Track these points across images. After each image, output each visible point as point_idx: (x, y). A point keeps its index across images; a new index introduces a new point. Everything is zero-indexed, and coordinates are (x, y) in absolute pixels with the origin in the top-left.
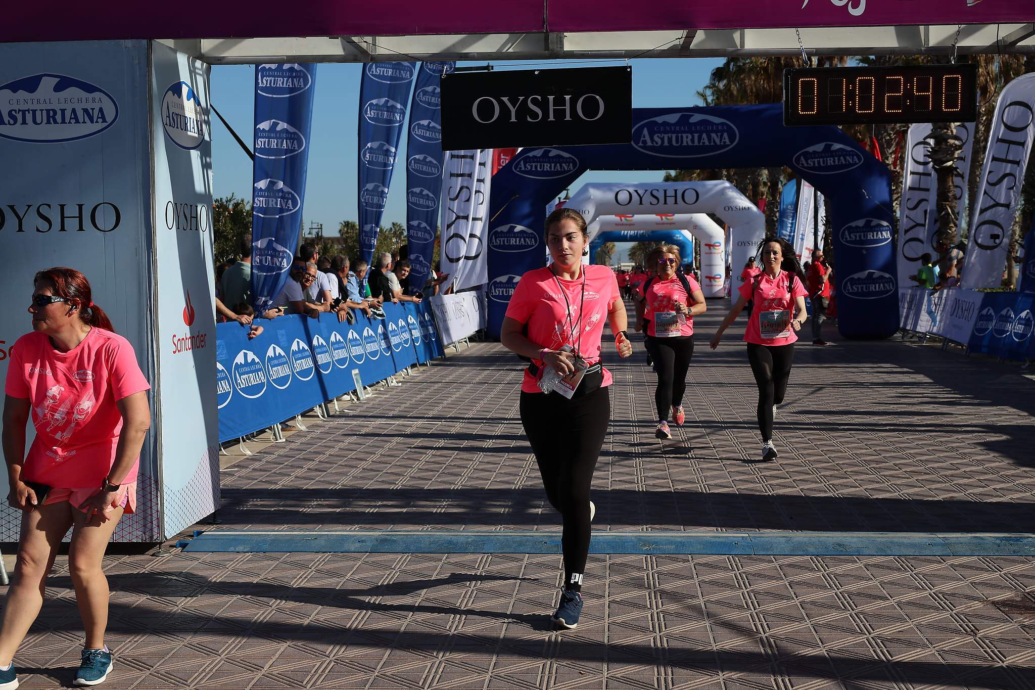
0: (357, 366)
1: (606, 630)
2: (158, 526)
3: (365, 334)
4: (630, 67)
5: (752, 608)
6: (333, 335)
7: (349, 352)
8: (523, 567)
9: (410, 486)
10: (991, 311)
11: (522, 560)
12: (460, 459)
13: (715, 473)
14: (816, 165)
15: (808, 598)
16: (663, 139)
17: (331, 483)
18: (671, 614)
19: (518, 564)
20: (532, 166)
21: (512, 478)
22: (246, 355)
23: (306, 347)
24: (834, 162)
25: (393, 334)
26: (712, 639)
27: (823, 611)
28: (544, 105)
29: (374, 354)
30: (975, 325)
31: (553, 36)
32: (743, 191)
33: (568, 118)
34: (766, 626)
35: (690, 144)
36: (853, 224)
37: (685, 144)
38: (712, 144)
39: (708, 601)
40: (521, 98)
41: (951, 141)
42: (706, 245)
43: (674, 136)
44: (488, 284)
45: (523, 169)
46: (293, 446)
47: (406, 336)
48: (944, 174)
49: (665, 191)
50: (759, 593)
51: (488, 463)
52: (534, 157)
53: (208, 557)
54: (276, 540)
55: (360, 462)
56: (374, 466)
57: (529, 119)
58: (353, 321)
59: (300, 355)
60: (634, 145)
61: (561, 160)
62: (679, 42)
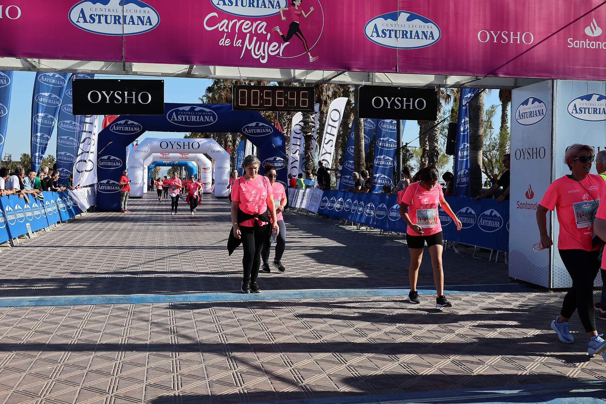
0: (29, 222)
1: (149, 334)
3: (33, 206)
4: (163, 80)
5: (216, 323)
7: (25, 215)
8: (111, 310)
9: (55, 277)
10: (327, 198)
11: (110, 307)
12: (81, 264)
13: (203, 267)
14: (252, 132)
15: (241, 318)
16: (182, 118)
17: (15, 276)
18: (179, 327)
19: (108, 309)
20: (119, 128)
24: (260, 131)
25: (48, 206)
27: (247, 322)
28: (122, 96)
29: (38, 216)
30: (320, 204)
31: (127, 64)
32: (220, 144)
33: (134, 102)
34: (222, 330)
35: (195, 120)
36: (269, 159)
37: (192, 120)
38: (205, 121)
39: (197, 321)
40: (112, 92)
41: (311, 124)
42: (203, 168)
43: (188, 117)
44: (97, 184)
45: (115, 129)
48: (308, 139)
49: (184, 143)
50: (220, 317)
51: (95, 265)
52: (121, 124)
55: (30, 266)
56: (37, 268)
57: (115, 102)
60: (169, 120)
61: (134, 126)
62: (186, 71)
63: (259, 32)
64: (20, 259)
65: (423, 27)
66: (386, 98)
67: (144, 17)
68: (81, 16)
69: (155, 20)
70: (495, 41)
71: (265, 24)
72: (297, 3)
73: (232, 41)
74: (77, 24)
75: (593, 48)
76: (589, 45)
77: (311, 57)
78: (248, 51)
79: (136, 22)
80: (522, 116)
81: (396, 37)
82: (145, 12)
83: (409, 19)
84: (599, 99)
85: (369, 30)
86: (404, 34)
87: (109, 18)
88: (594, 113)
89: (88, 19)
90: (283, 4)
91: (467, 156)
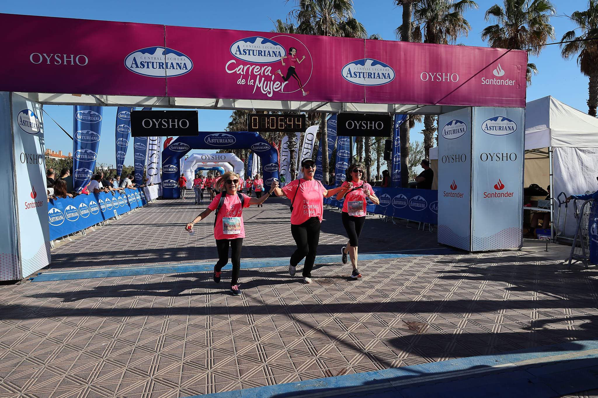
0: (116, 209)
2: (20, 274)
3: (119, 198)
4: (197, 111)
6: (107, 199)
8: (163, 279)
11: (162, 276)
14: (257, 149)
17: (99, 250)
18: (213, 294)
20: (175, 148)
21: (164, 245)
22: (70, 207)
23: (96, 203)
24: (262, 148)
26: (227, 304)
28: (168, 123)
29: (122, 205)
31: (171, 99)
33: (176, 127)
35: (222, 142)
36: (268, 165)
37: (220, 142)
38: (228, 142)
40: (160, 120)
41: (293, 143)
42: (228, 171)
43: (217, 140)
45: (172, 148)
46: (89, 237)
47: (135, 198)
48: (292, 152)
49: (216, 156)
52: (176, 145)
53: (41, 284)
54: (70, 275)
56: (116, 243)
57: (163, 127)
58: (114, 195)
59: (93, 206)
60: (206, 142)
61: (184, 146)
62: (214, 104)
63: (266, 74)
64: (106, 236)
65: (382, 70)
66: (356, 122)
67: (181, 63)
68: (134, 63)
69: (189, 65)
70: (433, 80)
71: (270, 68)
72: (294, 52)
73: (247, 81)
74: (131, 68)
75: (498, 84)
76: (496, 83)
77: (304, 92)
78: (258, 88)
79: (175, 68)
80: (447, 133)
81: (364, 77)
82: (181, 60)
83: (373, 64)
84: (502, 120)
85: (345, 72)
86: (370, 75)
87: (155, 64)
88: (499, 130)
89: (139, 65)
90: (283, 53)
91: (399, 161)
